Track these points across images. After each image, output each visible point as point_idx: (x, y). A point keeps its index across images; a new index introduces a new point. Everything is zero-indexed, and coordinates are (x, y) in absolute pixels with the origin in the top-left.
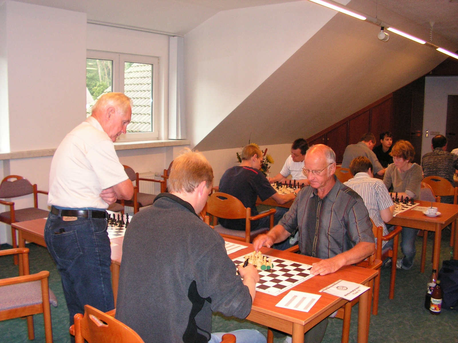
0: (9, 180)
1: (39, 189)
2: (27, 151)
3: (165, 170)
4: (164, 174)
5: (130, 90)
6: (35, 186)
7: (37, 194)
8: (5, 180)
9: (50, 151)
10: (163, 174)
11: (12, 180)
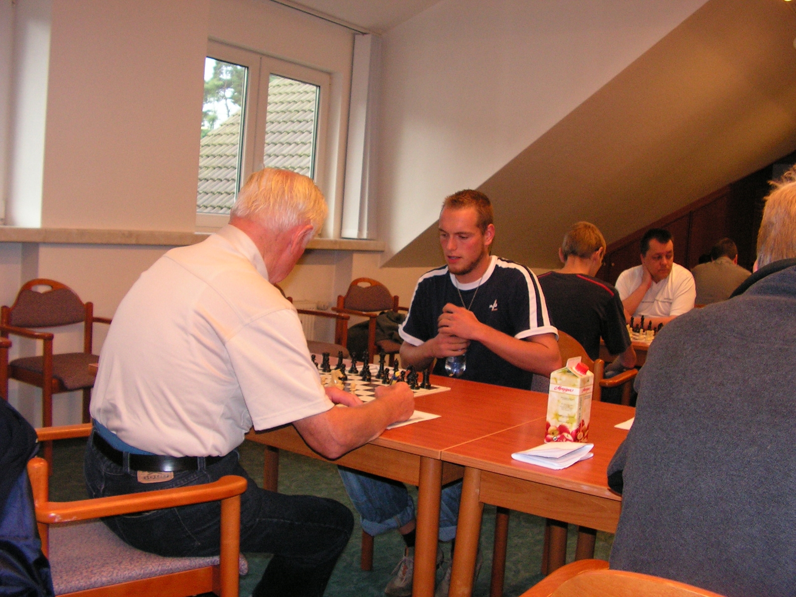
0: (34, 289)
1: (96, 313)
2: (78, 230)
3: (340, 297)
4: (338, 304)
5: (220, 165)
6: (90, 306)
7: (92, 324)
8: (27, 288)
9: (123, 234)
10: (335, 305)
11: (42, 289)
